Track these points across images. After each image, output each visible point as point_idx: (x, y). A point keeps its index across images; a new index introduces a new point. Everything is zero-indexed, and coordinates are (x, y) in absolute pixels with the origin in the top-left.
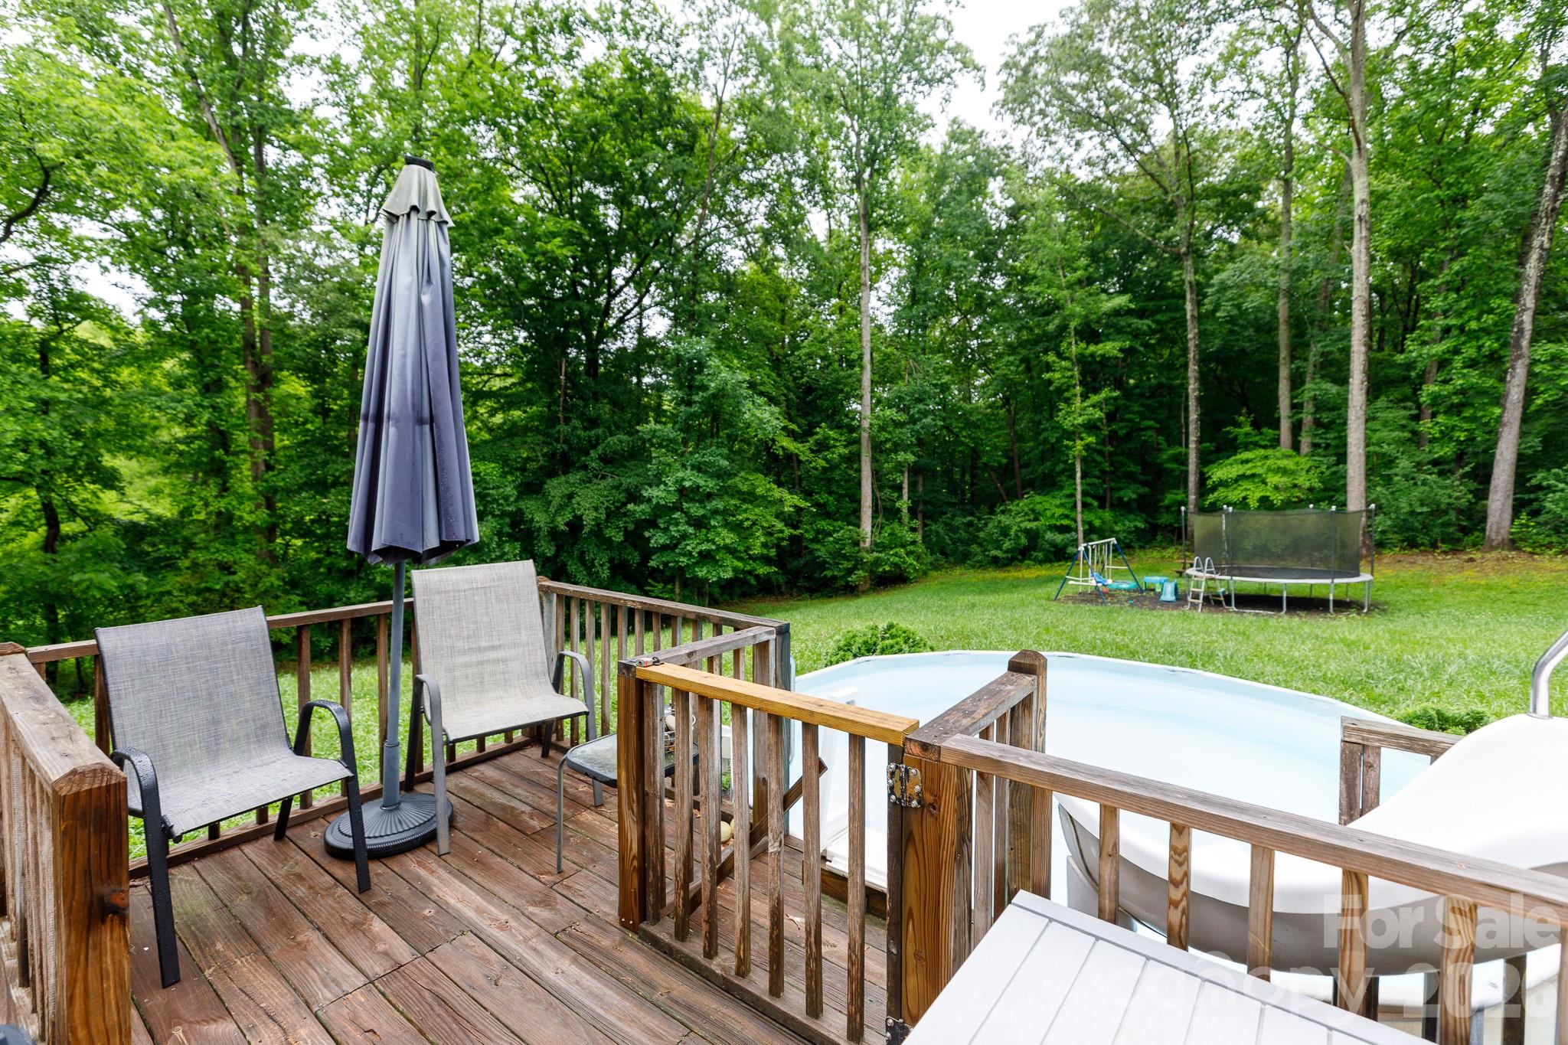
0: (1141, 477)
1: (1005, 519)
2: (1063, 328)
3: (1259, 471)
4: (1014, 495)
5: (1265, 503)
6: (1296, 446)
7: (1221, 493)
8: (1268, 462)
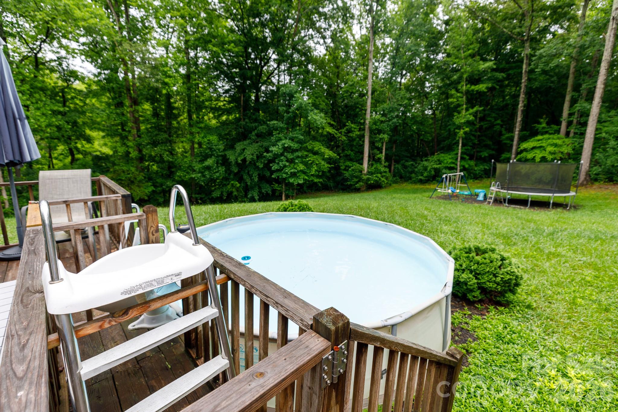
0: (493, 147)
1: (425, 163)
2: (461, 78)
3: (544, 145)
4: (431, 153)
5: (543, 159)
6: (567, 134)
7: (524, 154)
8: (549, 141)
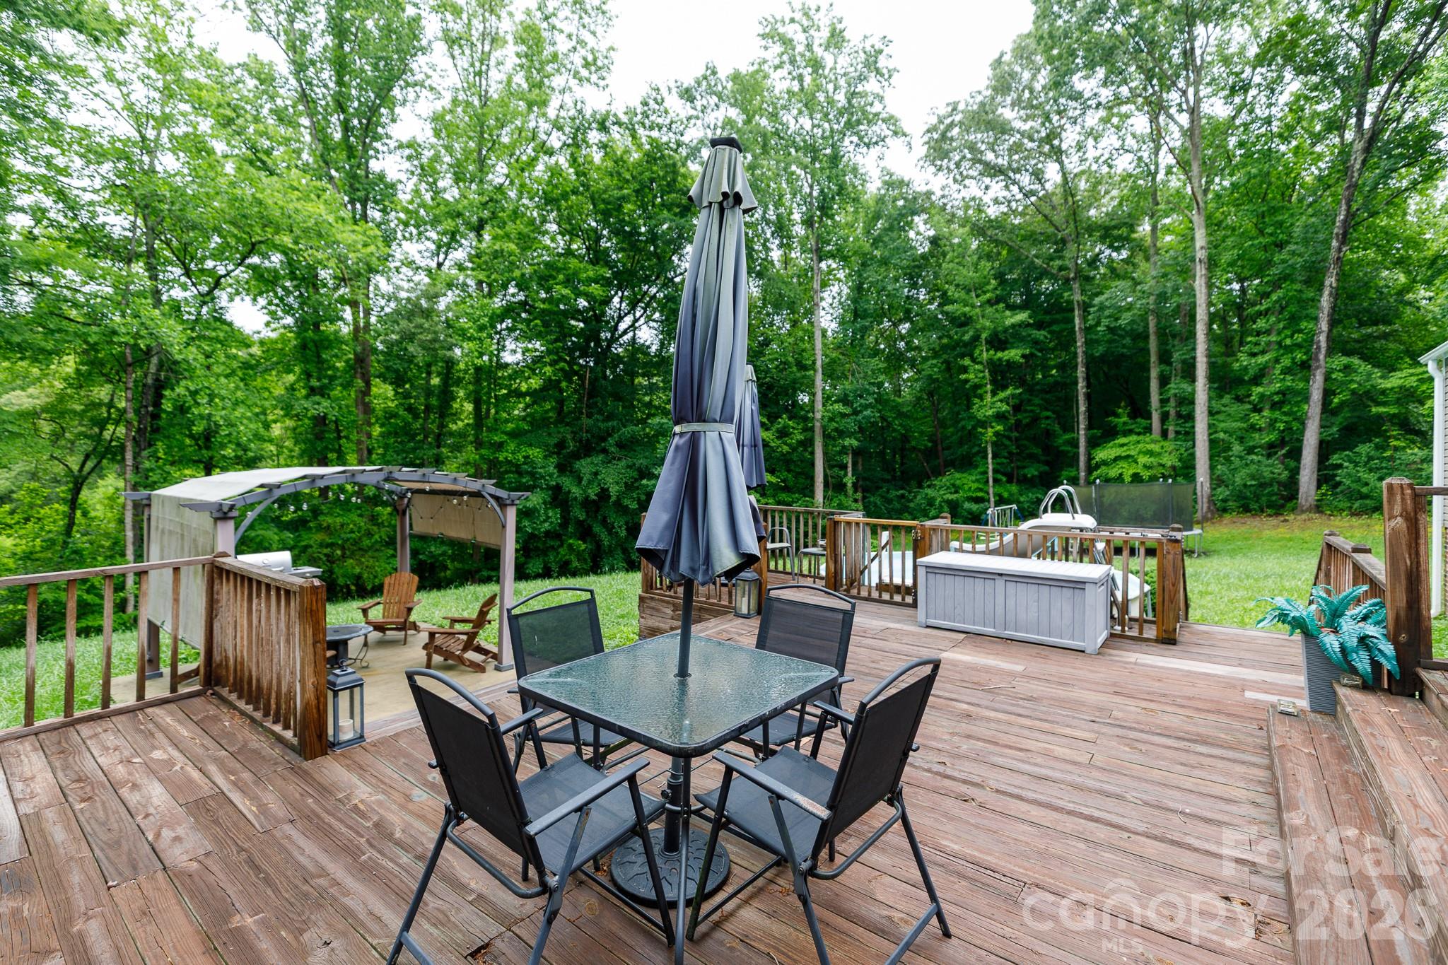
0: (1043, 458)
1: (930, 492)
2: (976, 338)
3: (1132, 453)
4: (938, 473)
5: (1136, 478)
6: (1164, 434)
7: (1103, 470)
8: (1140, 446)
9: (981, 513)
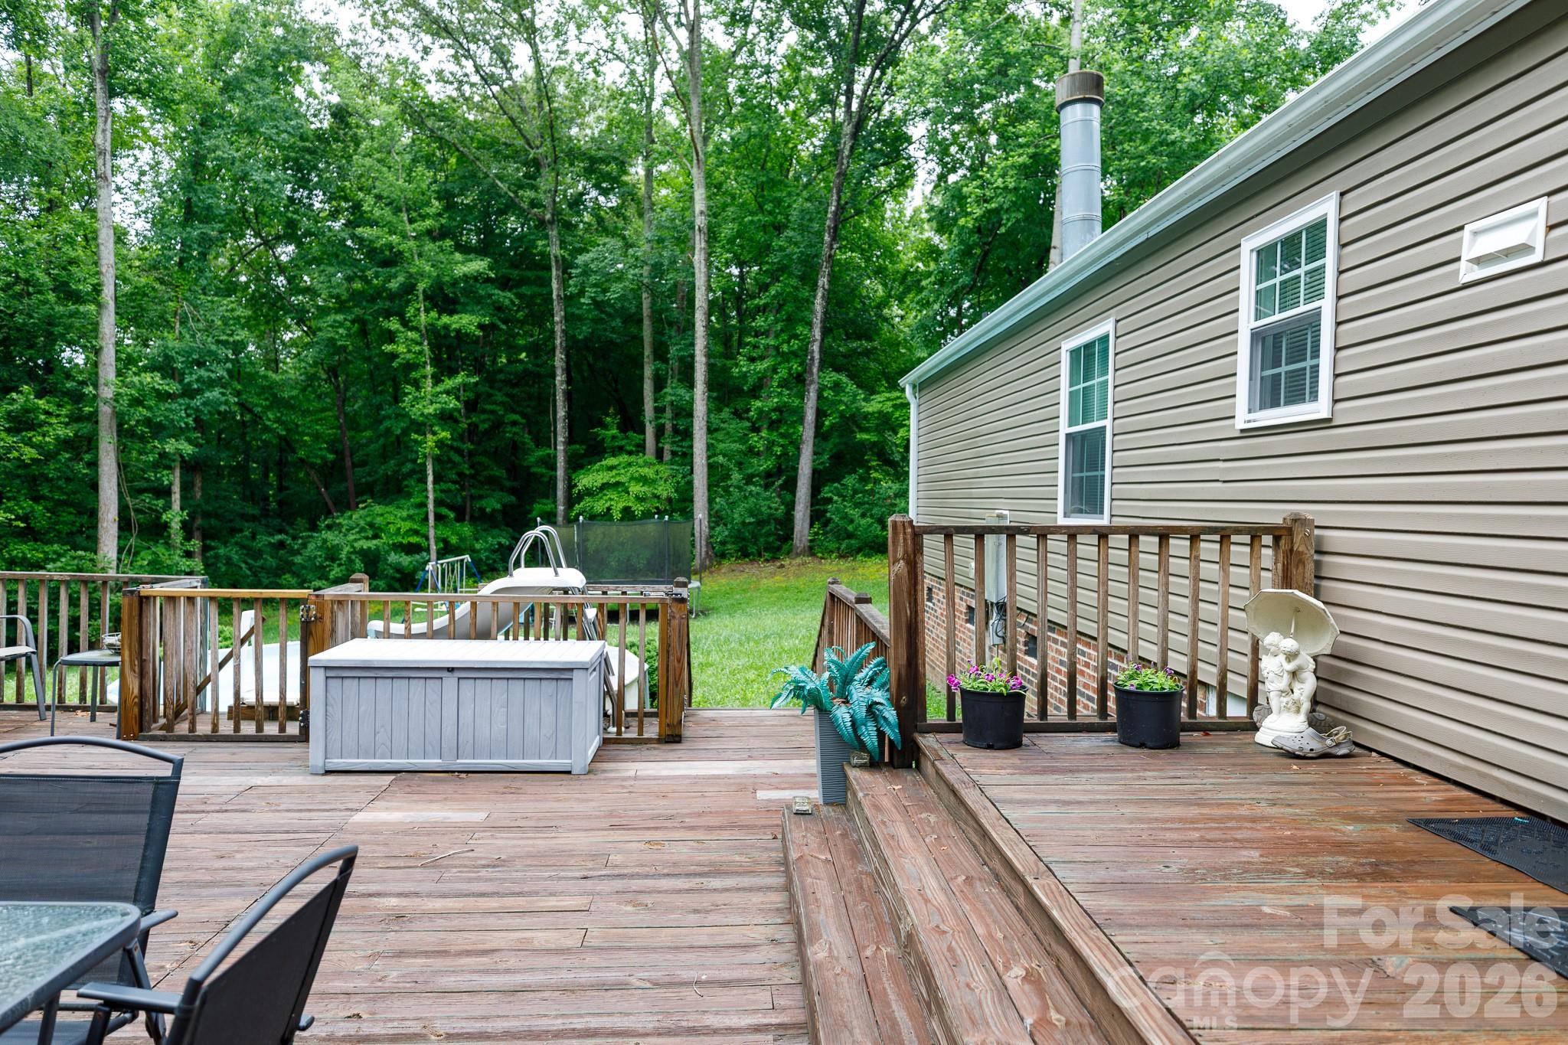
0: (508, 484)
4: (346, 504)
6: (659, 454)
7: (587, 503)
8: (632, 469)
9: (415, 571)
